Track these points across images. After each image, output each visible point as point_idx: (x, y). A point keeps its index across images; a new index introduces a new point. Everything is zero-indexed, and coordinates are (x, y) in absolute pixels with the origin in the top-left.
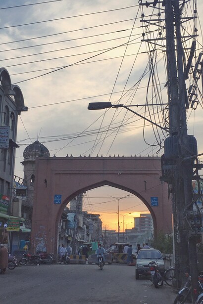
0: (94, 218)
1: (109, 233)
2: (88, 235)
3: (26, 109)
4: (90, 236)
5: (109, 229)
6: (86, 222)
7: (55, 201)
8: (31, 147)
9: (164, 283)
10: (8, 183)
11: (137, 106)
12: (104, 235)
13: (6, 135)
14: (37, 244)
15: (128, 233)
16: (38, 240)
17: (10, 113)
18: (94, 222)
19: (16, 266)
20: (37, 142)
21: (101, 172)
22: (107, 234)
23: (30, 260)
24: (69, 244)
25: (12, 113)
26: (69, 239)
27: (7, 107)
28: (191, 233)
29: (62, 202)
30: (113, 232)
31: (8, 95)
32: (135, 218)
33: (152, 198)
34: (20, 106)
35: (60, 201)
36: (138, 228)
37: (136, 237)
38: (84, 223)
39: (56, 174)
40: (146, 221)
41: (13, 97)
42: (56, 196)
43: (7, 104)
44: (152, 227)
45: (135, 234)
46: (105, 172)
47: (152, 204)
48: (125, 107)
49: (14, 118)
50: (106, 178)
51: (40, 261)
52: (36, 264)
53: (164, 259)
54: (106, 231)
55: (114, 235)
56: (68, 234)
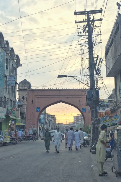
0: (52, 117)
1: (60, 125)
2: (49, 126)
3: (21, 65)
4: (51, 127)
5: (60, 123)
6: (48, 119)
7: (37, 110)
8: (22, 82)
9: (88, 145)
10: (14, 102)
11: (77, 76)
12: (57, 126)
13: (14, 80)
14: (29, 130)
15: (71, 124)
16: (29, 129)
17: (14, 67)
18: (52, 119)
19: (21, 140)
20: (25, 80)
21: (59, 96)
22: (59, 126)
23: (27, 138)
24: (40, 131)
25: (15, 68)
26: (40, 128)
27: (12, 65)
28: (96, 126)
29: (40, 111)
30: (62, 124)
31: (13, 60)
32: (74, 117)
33: (83, 109)
34: (18, 64)
35: (39, 110)
36: (76, 122)
37: (74, 126)
38: (47, 120)
39: (37, 97)
40: (80, 118)
41: (15, 60)
42: (37, 108)
43: (13, 64)
44: (83, 121)
45: (74, 125)
46: (61, 96)
47: (83, 111)
48: (72, 77)
49: (16, 70)
50: (61, 99)
51: (31, 139)
52: (29, 140)
53: (88, 136)
54: (58, 123)
55: (63, 126)
56: (40, 125)
